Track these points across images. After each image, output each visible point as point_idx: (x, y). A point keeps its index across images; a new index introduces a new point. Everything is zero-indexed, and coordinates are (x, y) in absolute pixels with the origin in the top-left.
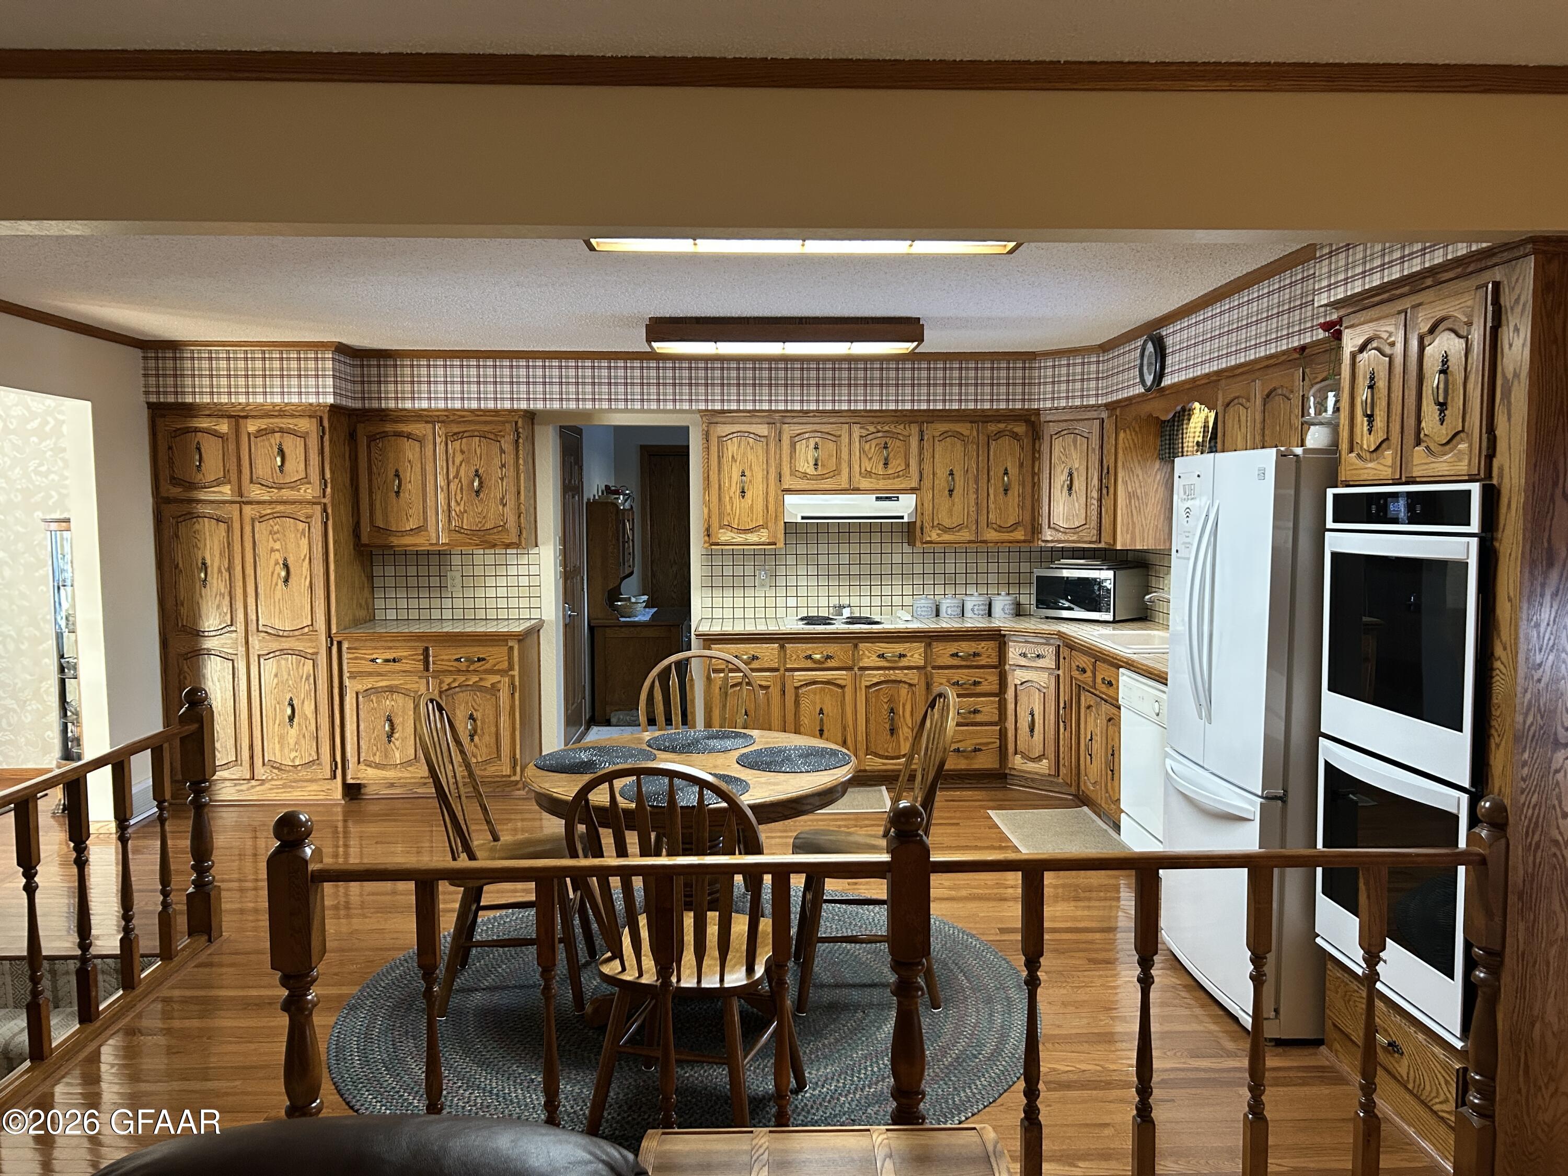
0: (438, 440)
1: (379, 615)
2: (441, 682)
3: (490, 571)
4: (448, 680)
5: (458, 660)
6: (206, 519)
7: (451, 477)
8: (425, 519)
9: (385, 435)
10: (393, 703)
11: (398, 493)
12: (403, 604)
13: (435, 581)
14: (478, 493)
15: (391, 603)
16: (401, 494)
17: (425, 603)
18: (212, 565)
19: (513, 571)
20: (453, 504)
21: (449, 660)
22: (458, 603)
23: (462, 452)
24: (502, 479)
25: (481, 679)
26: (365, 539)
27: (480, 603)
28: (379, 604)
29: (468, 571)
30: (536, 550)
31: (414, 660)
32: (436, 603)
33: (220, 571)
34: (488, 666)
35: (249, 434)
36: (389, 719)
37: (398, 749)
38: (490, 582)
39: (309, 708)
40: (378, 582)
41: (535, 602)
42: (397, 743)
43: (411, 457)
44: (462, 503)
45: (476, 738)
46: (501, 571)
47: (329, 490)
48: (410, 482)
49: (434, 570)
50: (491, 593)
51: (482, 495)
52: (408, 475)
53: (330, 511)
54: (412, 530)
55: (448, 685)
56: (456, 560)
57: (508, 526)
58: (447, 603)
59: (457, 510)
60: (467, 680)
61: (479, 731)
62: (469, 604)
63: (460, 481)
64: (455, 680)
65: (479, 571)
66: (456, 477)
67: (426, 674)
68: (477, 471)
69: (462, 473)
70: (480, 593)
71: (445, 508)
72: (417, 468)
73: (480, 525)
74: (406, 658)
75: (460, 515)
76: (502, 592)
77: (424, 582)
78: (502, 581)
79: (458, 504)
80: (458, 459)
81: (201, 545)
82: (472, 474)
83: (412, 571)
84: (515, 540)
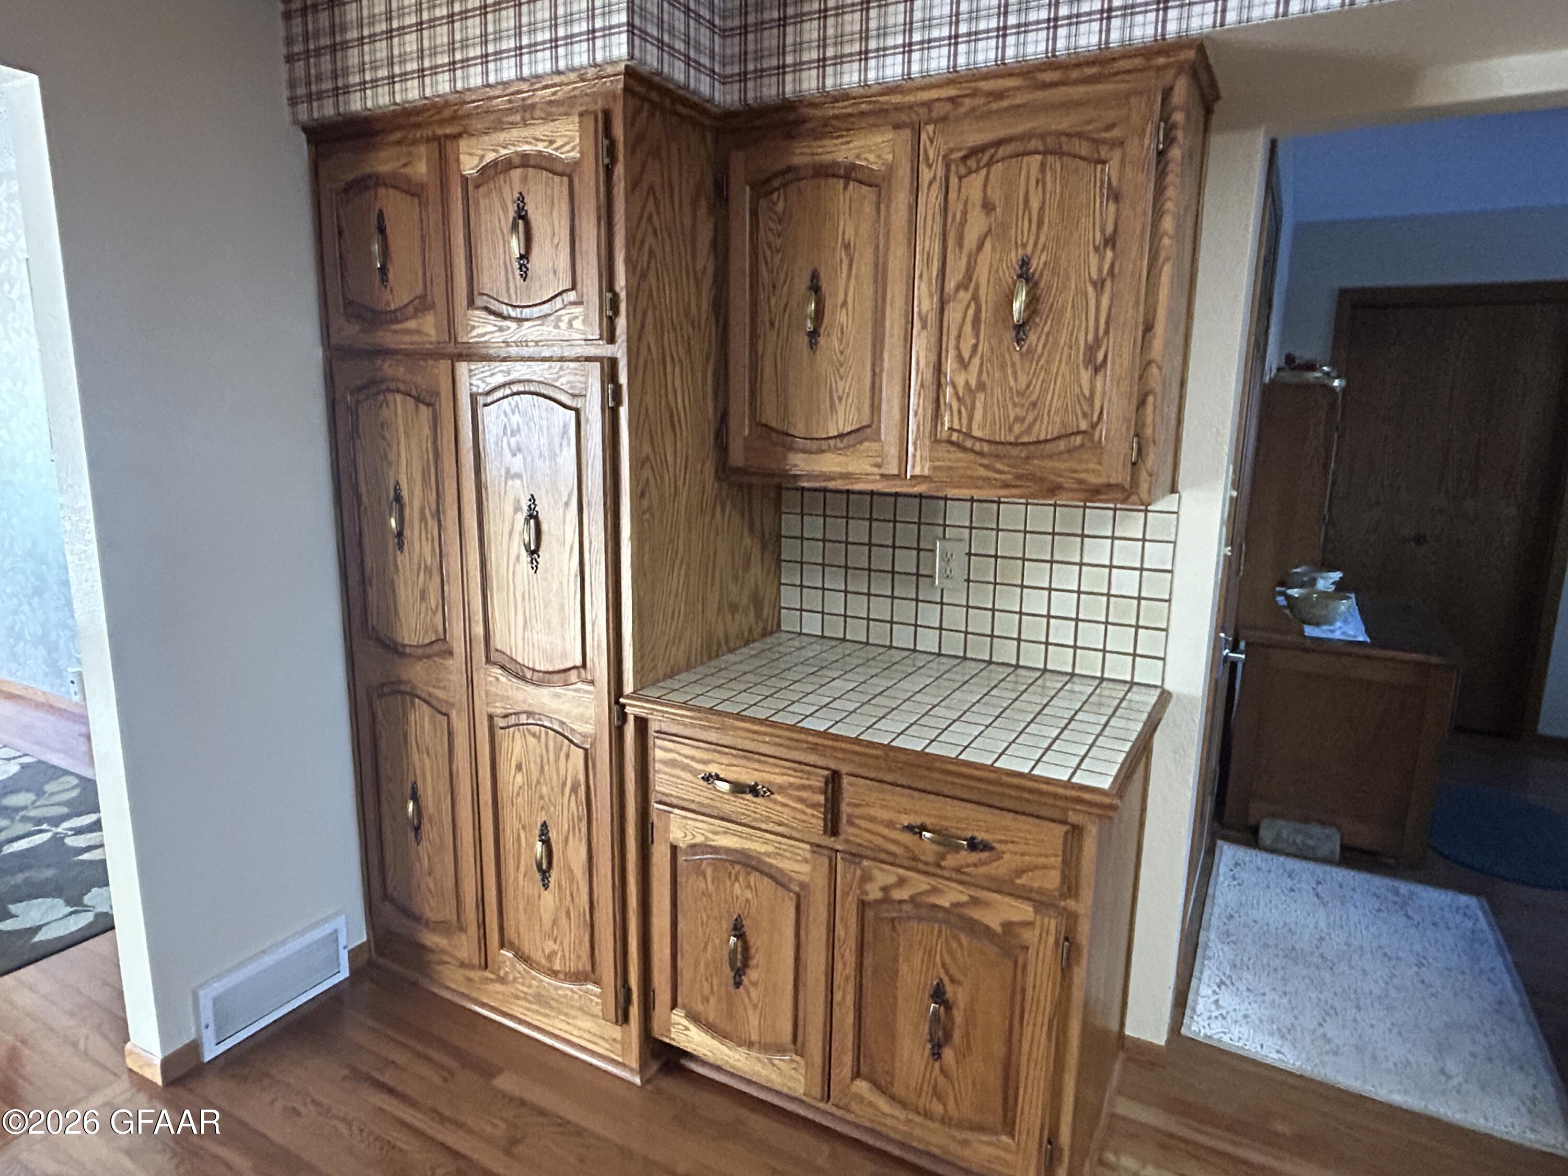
0: (926, 175)
1: (789, 621)
2: (866, 878)
3: (1038, 547)
4: (884, 876)
5: (916, 830)
6: (399, 397)
7: (950, 285)
8: (875, 408)
9: (791, 175)
10: (749, 895)
11: (814, 335)
12: (836, 604)
13: (906, 561)
14: (1021, 329)
15: (813, 599)
16: (822, 340)
17: (881, 608)
18: (411, 502)
19: (1098, 552)
20: (950, 365)
21: (890, 824)
22: (954, 617)
23: (988, 207)
24: (1099, 286)
25: (975, 901)
26: (737, 457)
27: (1006, 625)
28: (790, 597)
29: (983, 542)
30: (1168, 503)
31: (801, 800)
32: (905, 611)
33: (423, 518)
34: (1000, 869)
35: (465, 180)
36: (738, 929)
37: (755, 1007)
38: (1037, 575)
39: (576, 854)
40: (789, 550)
41: (1148, 642)
42: (754, 994)
43: (850, 234)
44: (976, 361)
45: (948, 1054)
46: (1069, 550)
47: (622, 323)
48: (845, 304)
49: (907, 535)
50: (1036, 603)
51: (1033, 337)
52: (842, 284)
53: (623, 379)
54: (841, 436)
55: (885, 889)
56: (958, 514)
57: (1102, 431)
58: (930, 615)
59: (960, 381)
60: (934, 890)
61: (957, 1036)
62: (980, 622)
63: (975, 298)
64: (902, 882)
65: (1009, 545)
66: (963, 285)
67: (829, 841)
68: (1025, 263)
69: (982, 274)
70: (1008, 600)
71: (929, 376)
72: (865, 267)
73: (1017, 429)
74: (782, 789)
75: (966, 398)
76: (1064, 605)
77: (882, 559)
78: (1066, 577)
79: (963, 364)
80: (977, 225)
81: (392, 456)
82: (1009, 274)
83: (860, 530)
84: (1120, 475)
